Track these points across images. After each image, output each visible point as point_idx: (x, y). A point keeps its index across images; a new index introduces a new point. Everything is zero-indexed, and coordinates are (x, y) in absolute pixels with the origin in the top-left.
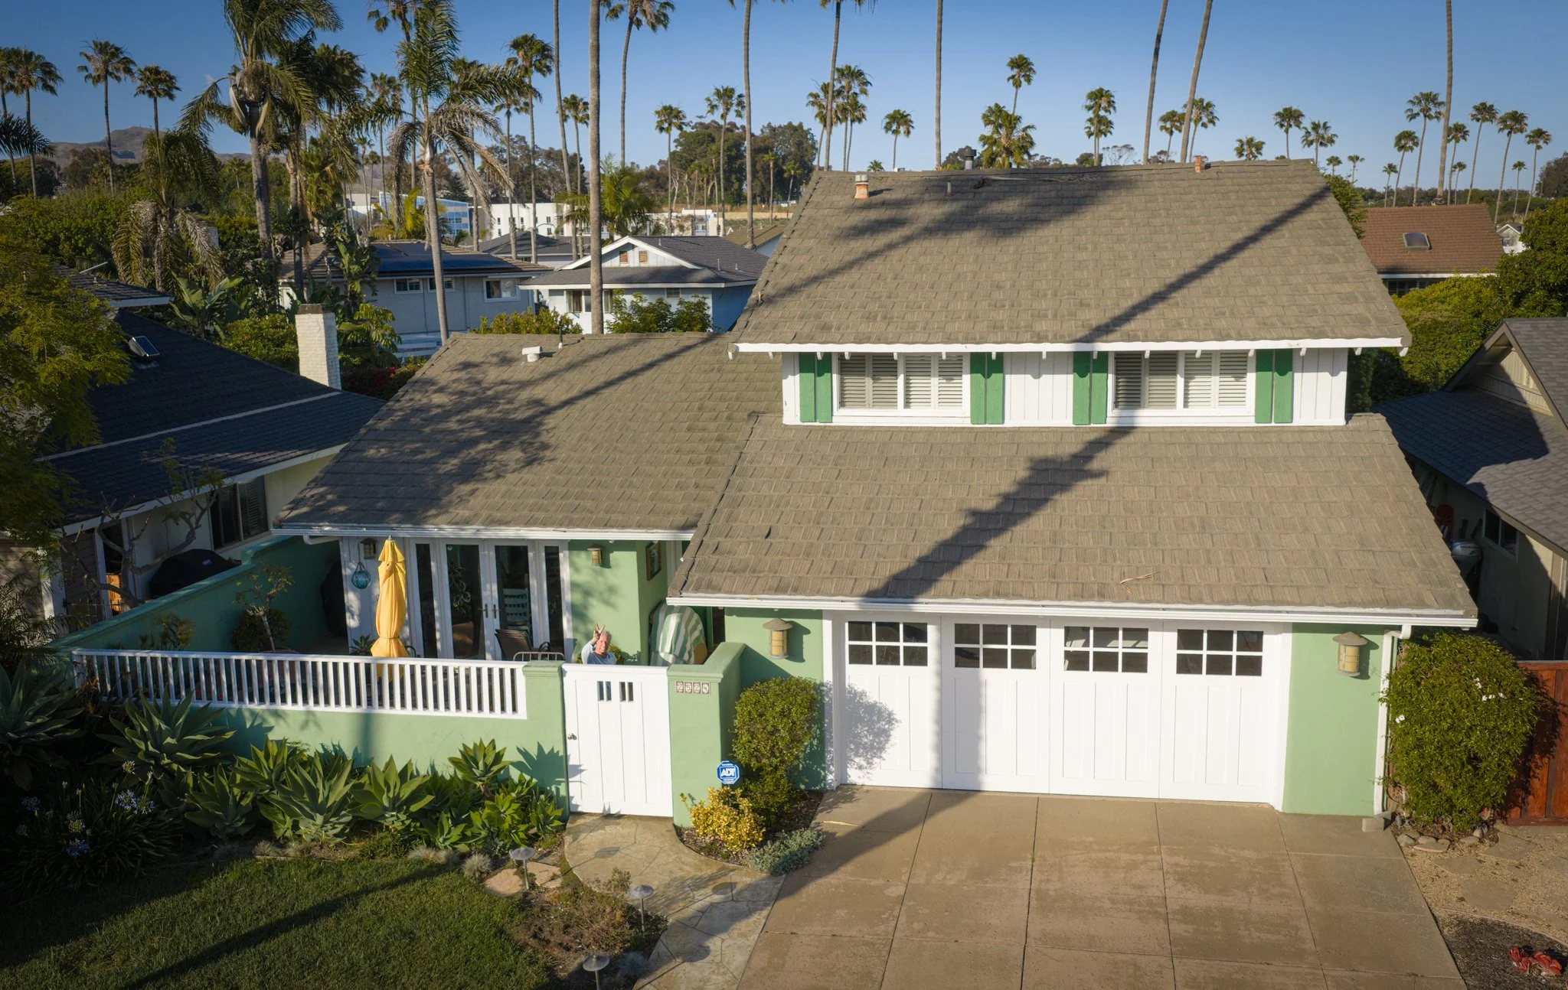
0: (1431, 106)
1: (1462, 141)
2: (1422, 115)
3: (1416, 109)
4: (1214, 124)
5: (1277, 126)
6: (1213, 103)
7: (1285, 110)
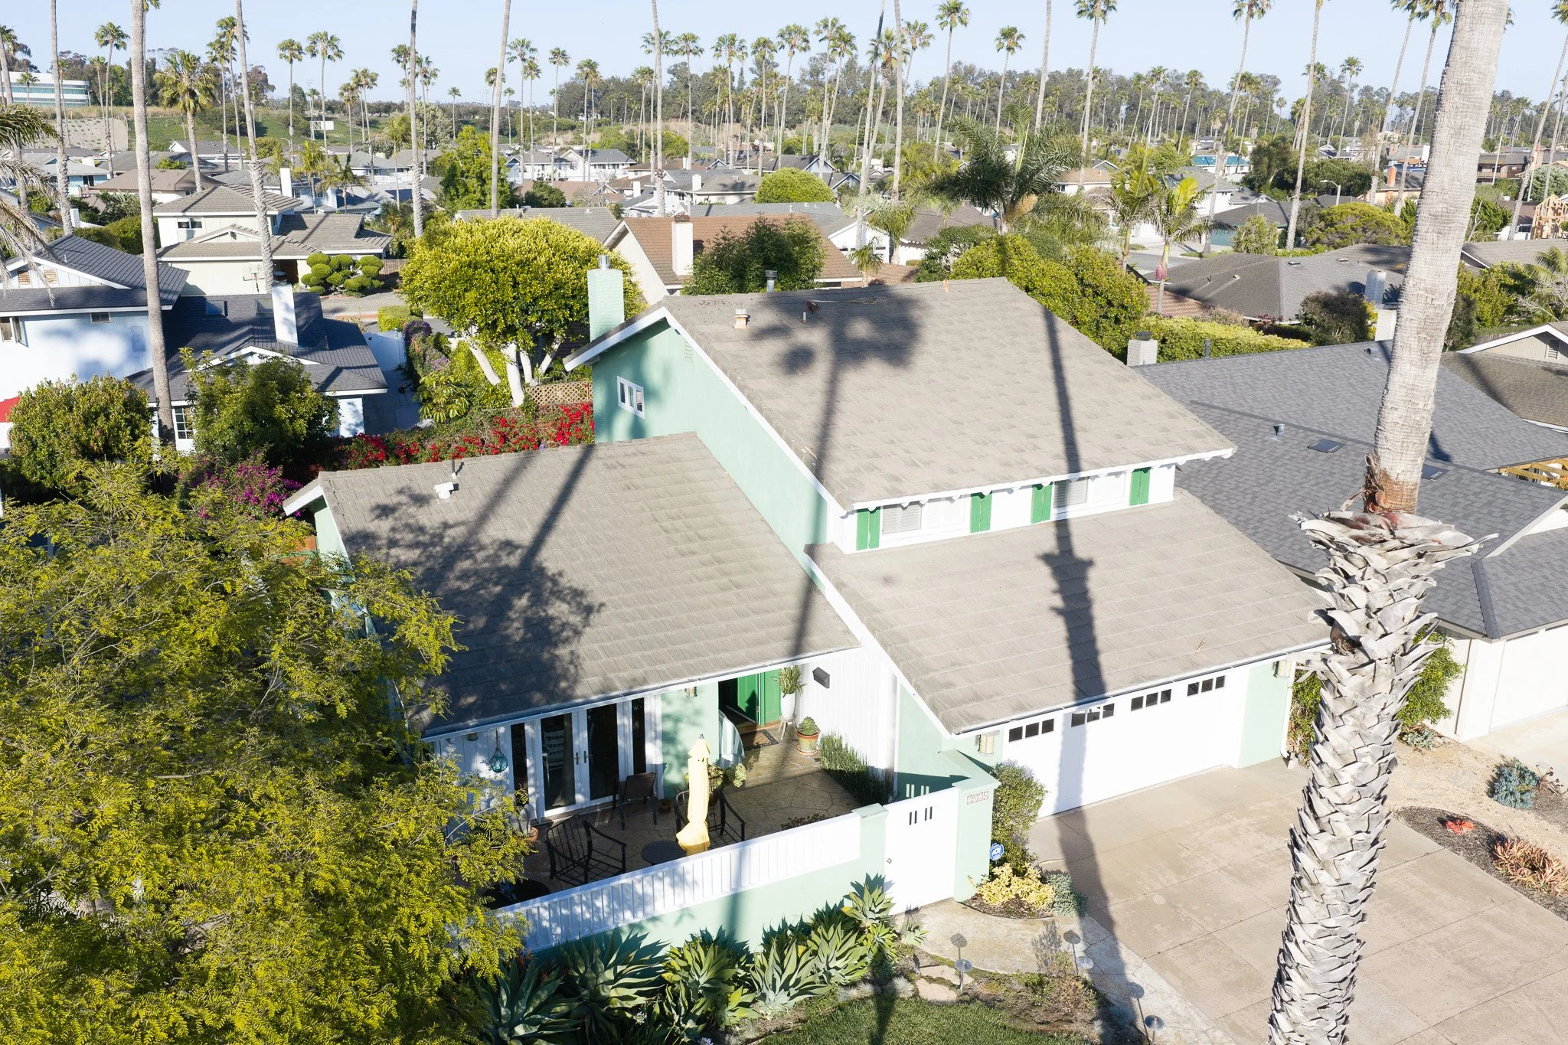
0: (527, 52)
1: (536, 78)
2: (519, 58)
3: (515, 53)
4: (340, 57)
5: (395, 62)
6: (337, 36)
7: (400, 46)
